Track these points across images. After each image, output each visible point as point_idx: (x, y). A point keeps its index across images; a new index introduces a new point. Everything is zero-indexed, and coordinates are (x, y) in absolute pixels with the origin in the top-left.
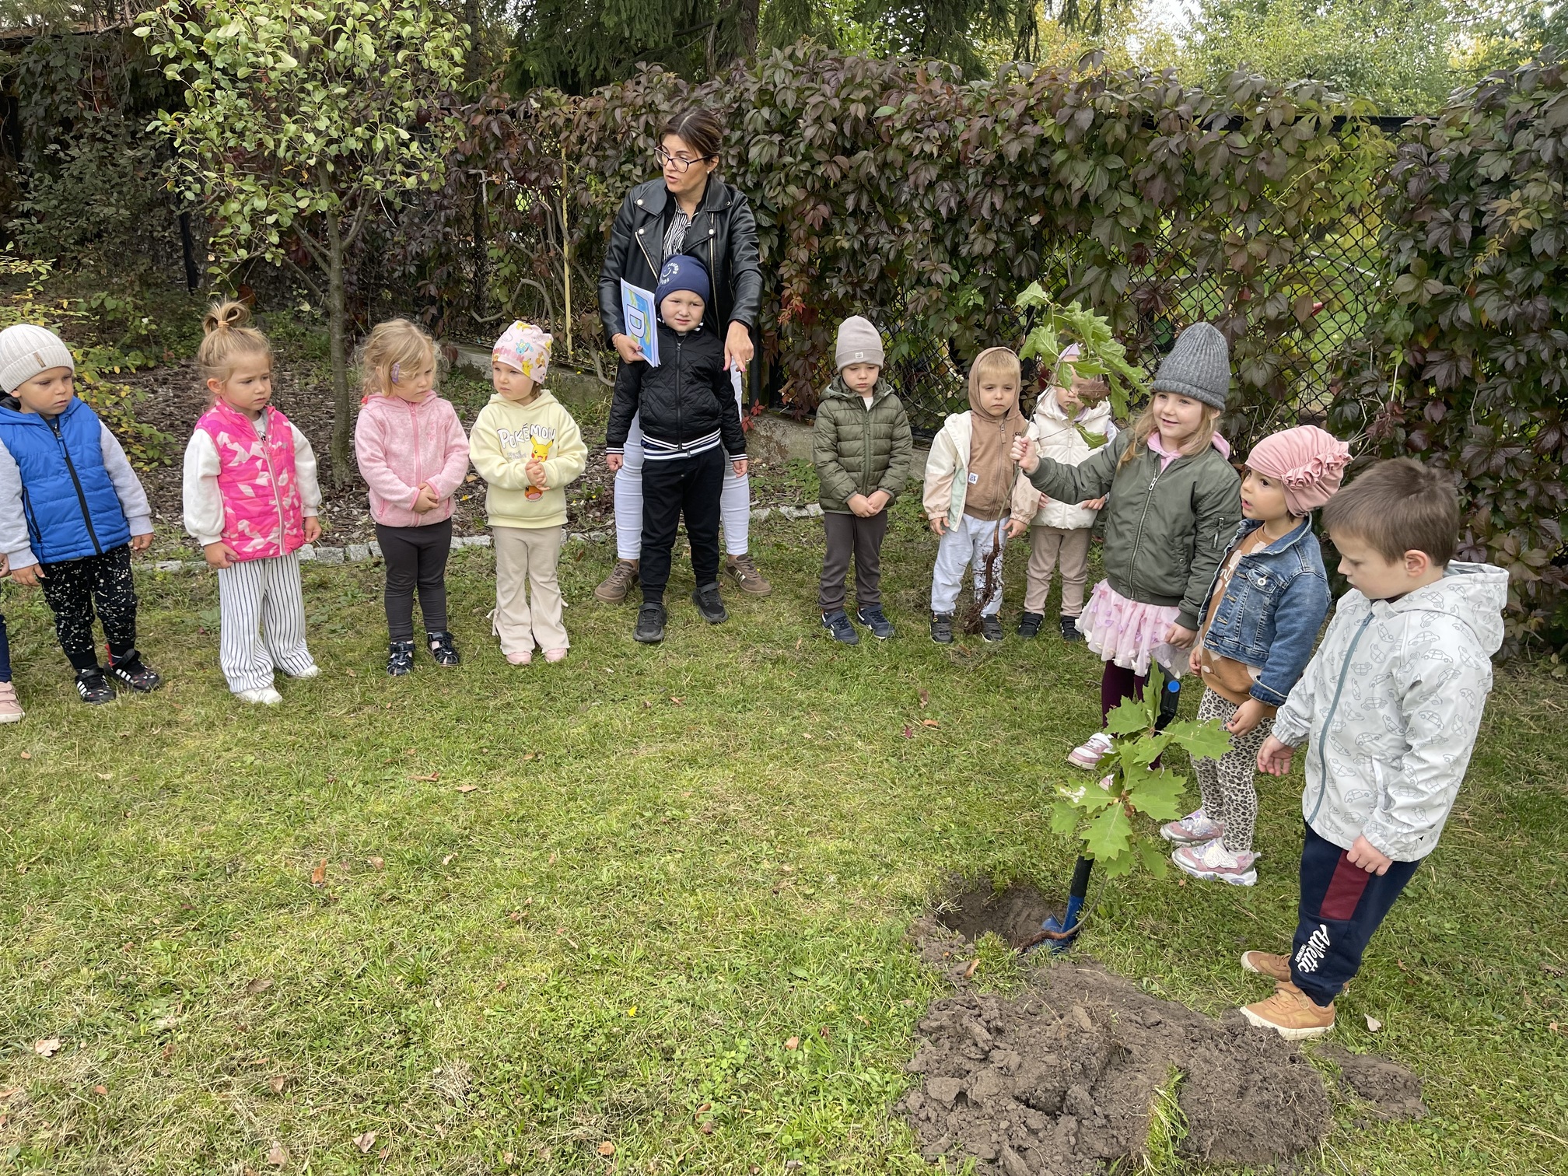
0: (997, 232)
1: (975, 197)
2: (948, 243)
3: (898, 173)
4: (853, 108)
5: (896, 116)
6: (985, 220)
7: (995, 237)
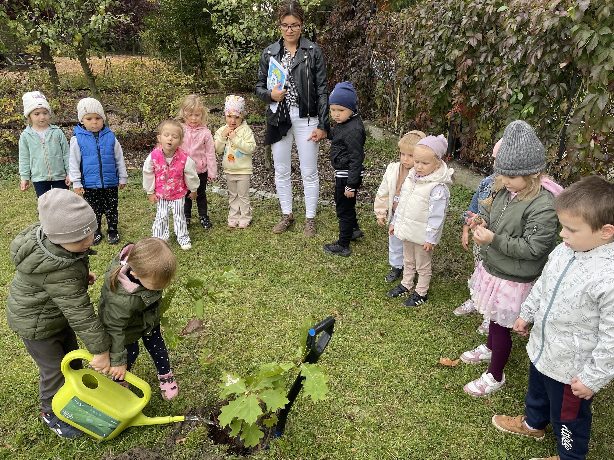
0: (540, 72)
4: (487, 8)
5: (507, 11)
6: (533, 65)
7: (538, 75)
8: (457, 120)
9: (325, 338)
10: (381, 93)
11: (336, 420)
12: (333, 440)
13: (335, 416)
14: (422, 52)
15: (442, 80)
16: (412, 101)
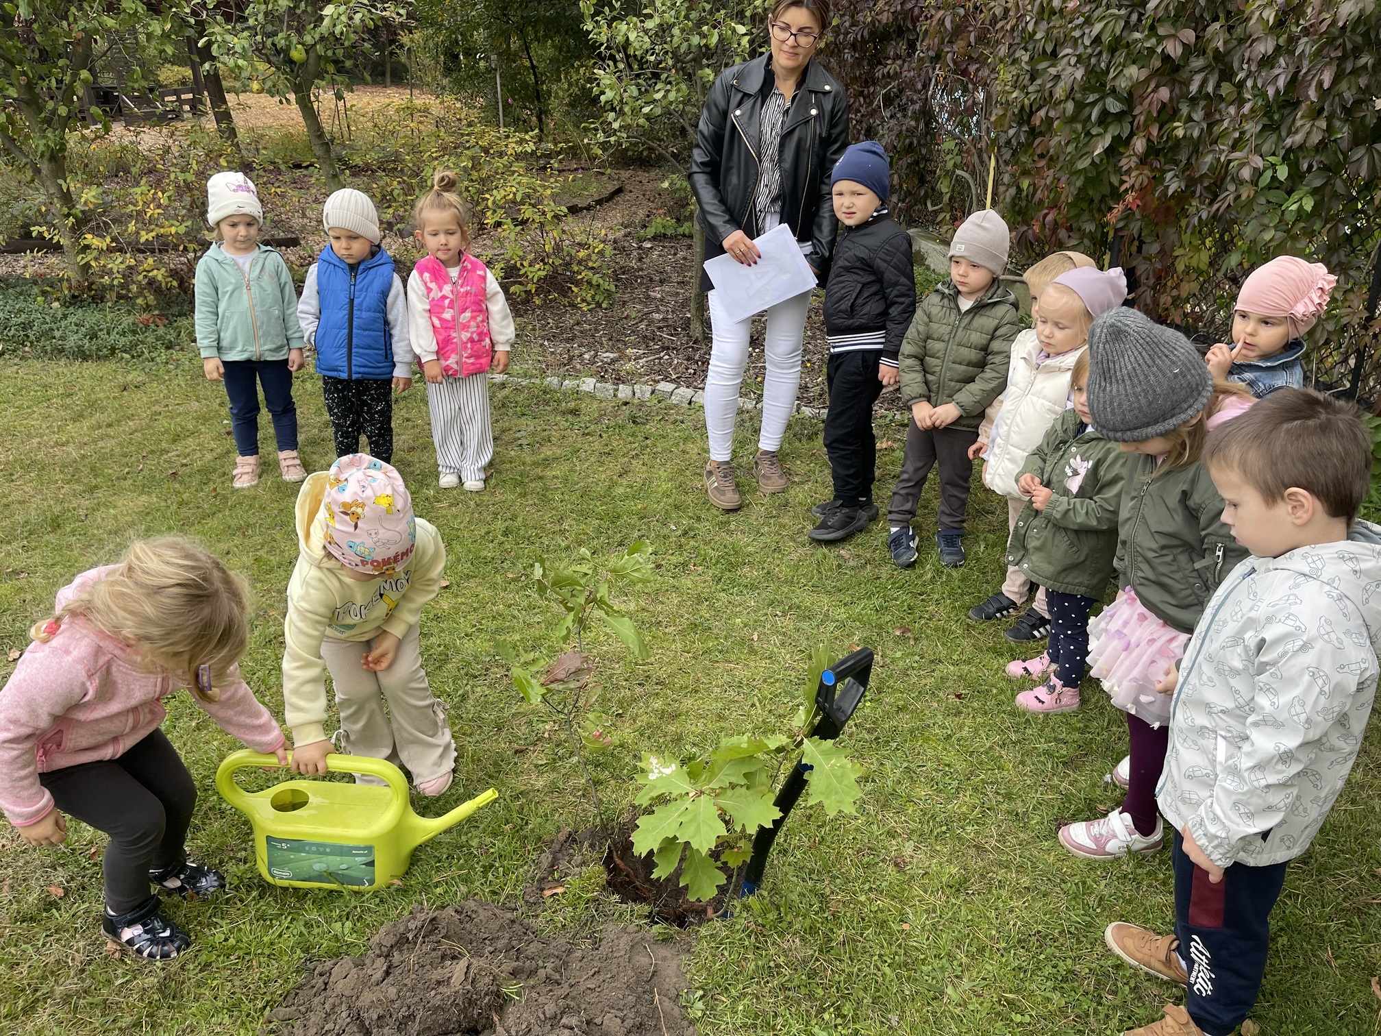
0: (1327, 118)
6: (1312, 103)
7: (1324, 125)
8: (1132, 226)
9: (853, 692)
10: (950, 165)
11: (868, 866)
12: (863, 904)
13: (866, 859)
14: (1053, 71)
15: (1099, 135)
16: (1025, 184)
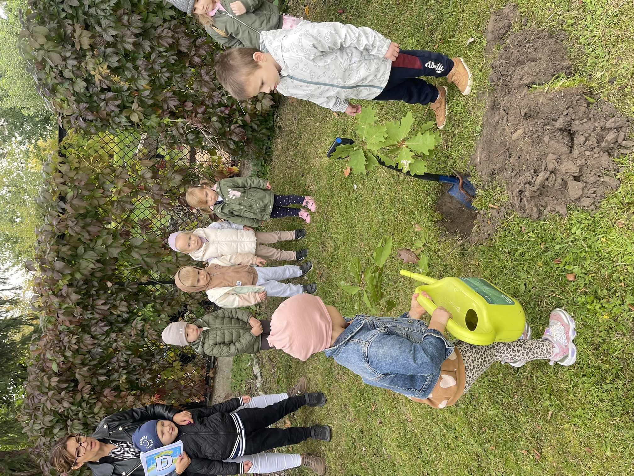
0: (116, 301)
1: (99, 314)
2: (122, 325)
3: (87, 356)
4: (53, 384)
5: (58, 361)
